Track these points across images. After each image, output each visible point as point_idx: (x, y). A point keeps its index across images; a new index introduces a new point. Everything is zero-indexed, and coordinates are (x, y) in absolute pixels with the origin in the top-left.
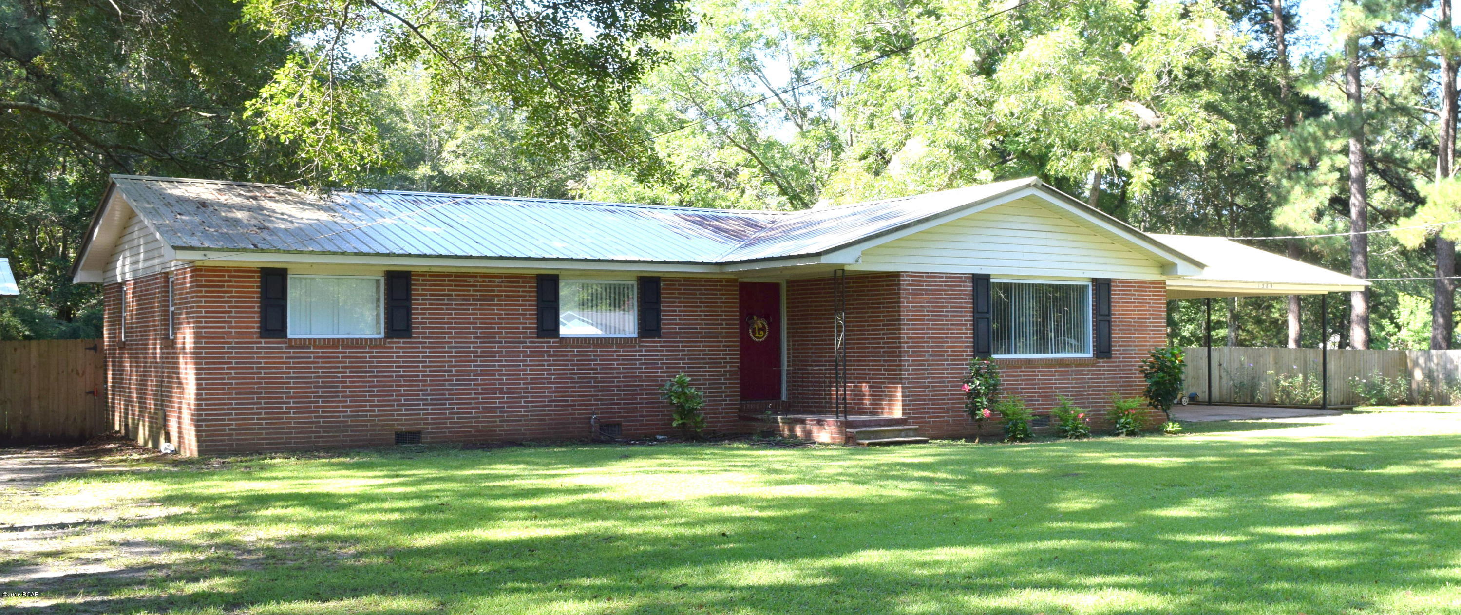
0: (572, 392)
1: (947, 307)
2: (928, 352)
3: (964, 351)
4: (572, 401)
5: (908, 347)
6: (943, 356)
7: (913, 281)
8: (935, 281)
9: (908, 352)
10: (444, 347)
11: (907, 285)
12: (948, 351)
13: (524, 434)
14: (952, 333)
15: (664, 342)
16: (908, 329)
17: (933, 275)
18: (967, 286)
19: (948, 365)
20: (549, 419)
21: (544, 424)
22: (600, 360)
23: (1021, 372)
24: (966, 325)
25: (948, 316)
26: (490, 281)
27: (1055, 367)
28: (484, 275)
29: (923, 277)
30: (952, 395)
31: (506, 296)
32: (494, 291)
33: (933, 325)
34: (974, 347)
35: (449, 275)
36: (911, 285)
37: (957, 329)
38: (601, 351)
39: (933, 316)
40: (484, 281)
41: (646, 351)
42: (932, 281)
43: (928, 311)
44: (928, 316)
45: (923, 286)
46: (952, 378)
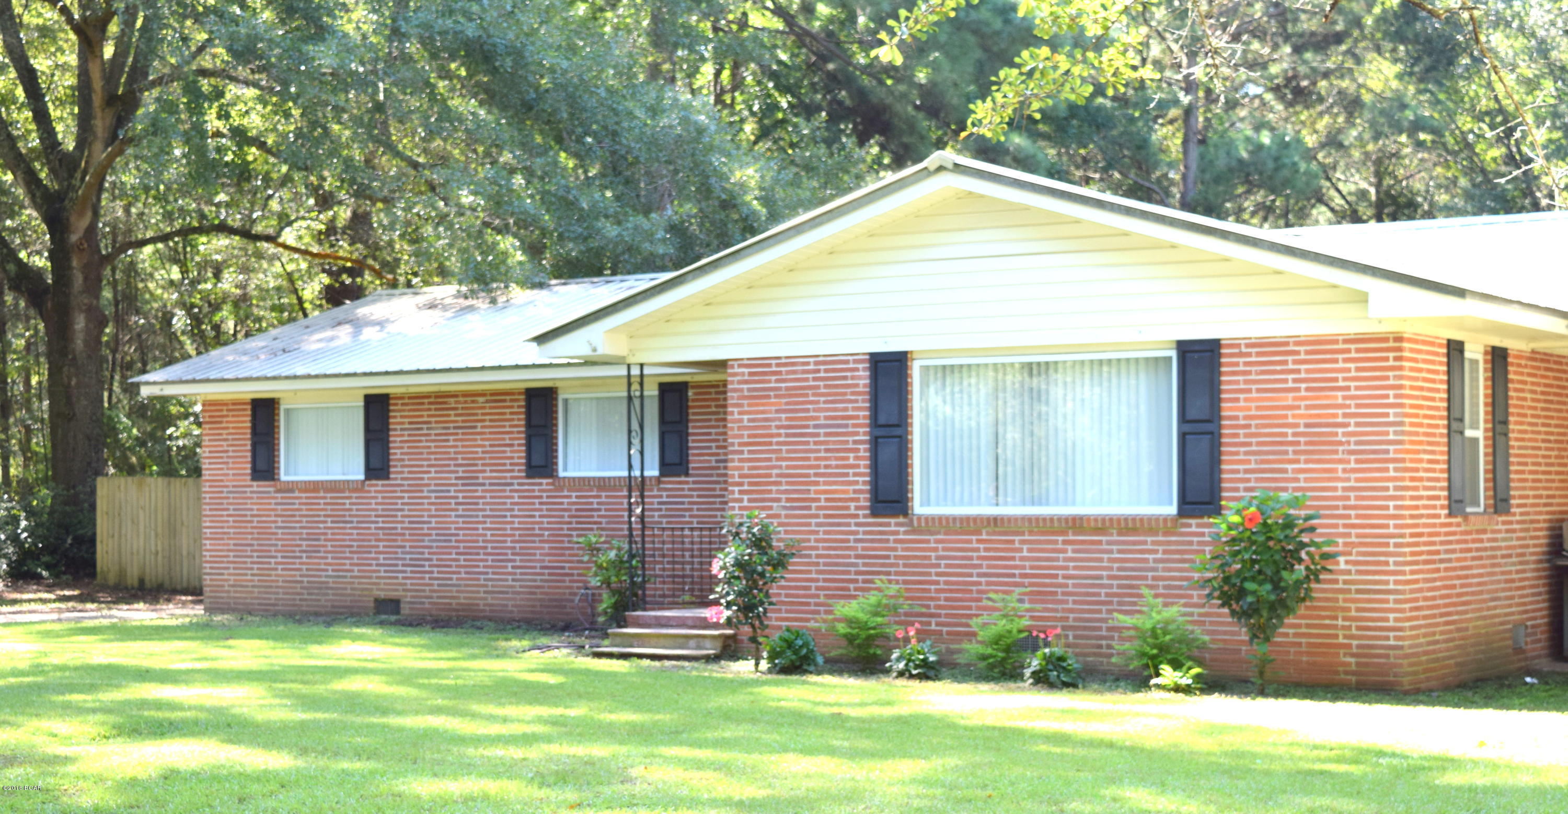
0: (570, 555)
1: (817, 418)
2: (778, 500)
3: (852, 500)
4: (570, 568)
5: (741, 492)
6: (809, 508)
7: (751, 374)
8: (794, 372)
9: (741, 500)
10: (422, 491)
11: (739, 382)
12: (818, 500)
13: (512, 612)
14: (826, 467)
15: (694, 482)
16: (741, 460)
17: (790, 362)
18: (859, 378)
19: (818, 525)
20: (542, 593)
21: (534, 600)
22: (606, 510)
23: (979, 541)
24: (858, 450)
25: (818, 435)
26: (473, 402)
27: (1063, 533)
28: (466, 394)
29: (769, 365)
30: (825, 580)
31: (491, 420)
32: (476, 414)
33: (788, 451)
34: (871, 492)
35: (427, 396)
36: (746, 382)
37: (837, 459)
38: (607, 497)
39: (787, 435)
40: (466, 402)
41: (668, 496)
42: (788, 373)
43: (778, 427)
44: (779, 435)
45: (769, 381)
46: (825, 548)
